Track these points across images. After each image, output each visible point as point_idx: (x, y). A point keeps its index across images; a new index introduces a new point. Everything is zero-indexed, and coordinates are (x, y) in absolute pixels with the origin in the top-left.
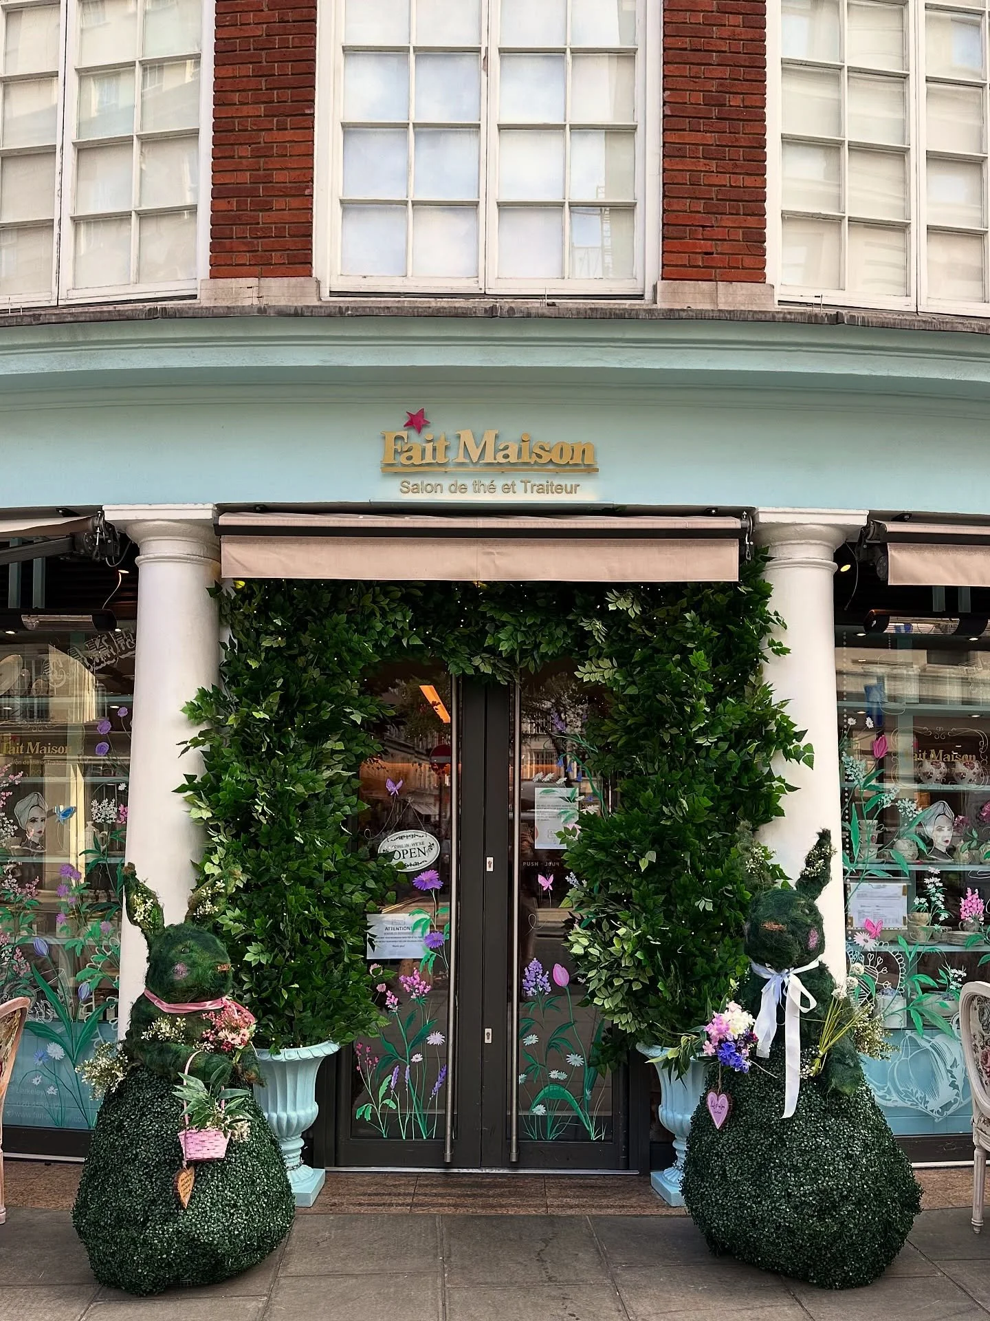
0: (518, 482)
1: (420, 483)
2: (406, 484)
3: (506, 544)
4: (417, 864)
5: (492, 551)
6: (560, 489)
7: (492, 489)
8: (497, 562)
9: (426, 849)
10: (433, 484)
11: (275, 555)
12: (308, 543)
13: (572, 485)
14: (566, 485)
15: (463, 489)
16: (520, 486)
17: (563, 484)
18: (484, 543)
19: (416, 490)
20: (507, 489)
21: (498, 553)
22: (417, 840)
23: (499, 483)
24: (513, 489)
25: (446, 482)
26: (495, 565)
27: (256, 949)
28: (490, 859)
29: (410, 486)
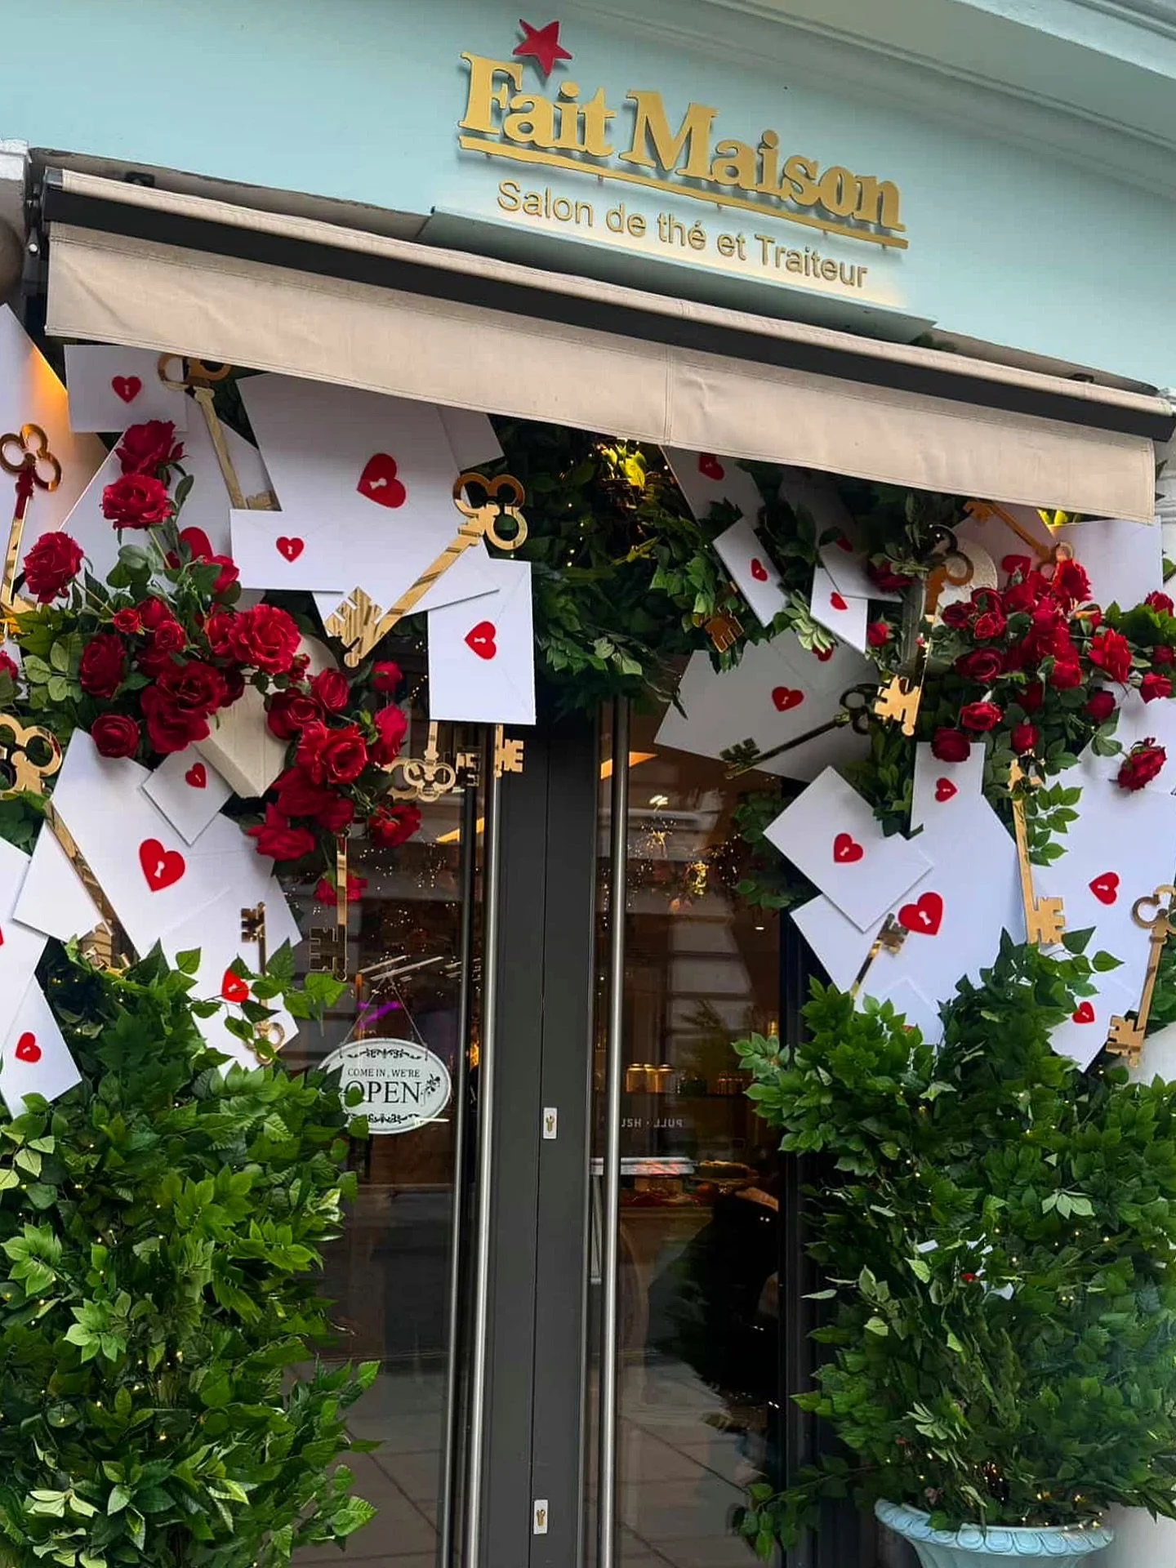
0: (748, 237)
1: (541, 194)
2: (510, 190)
3: (726, 370)
4: (396, 1118)
5: (700, 380)
6: (831, 270)
7: (697, 239)
8: (708, 409)
9: (422, 1087)
10: (572, 203)
11: (193, 300)
12: (276, 283)
13: (852, 268)
14: (842, 264)
15: (638, 226)
16: (752, 247)
17: (837, 262)
18: (681, 359)
19: (534, 205)
20: (727, 246)
21: (711, 387)
22: (405, 1063)
23: (712, 232)
24: (740, 251)
25: (601, 206)
26: (705, 414)
27: (91, 1318)
28: (550, 1113)
29: (520, 196)
